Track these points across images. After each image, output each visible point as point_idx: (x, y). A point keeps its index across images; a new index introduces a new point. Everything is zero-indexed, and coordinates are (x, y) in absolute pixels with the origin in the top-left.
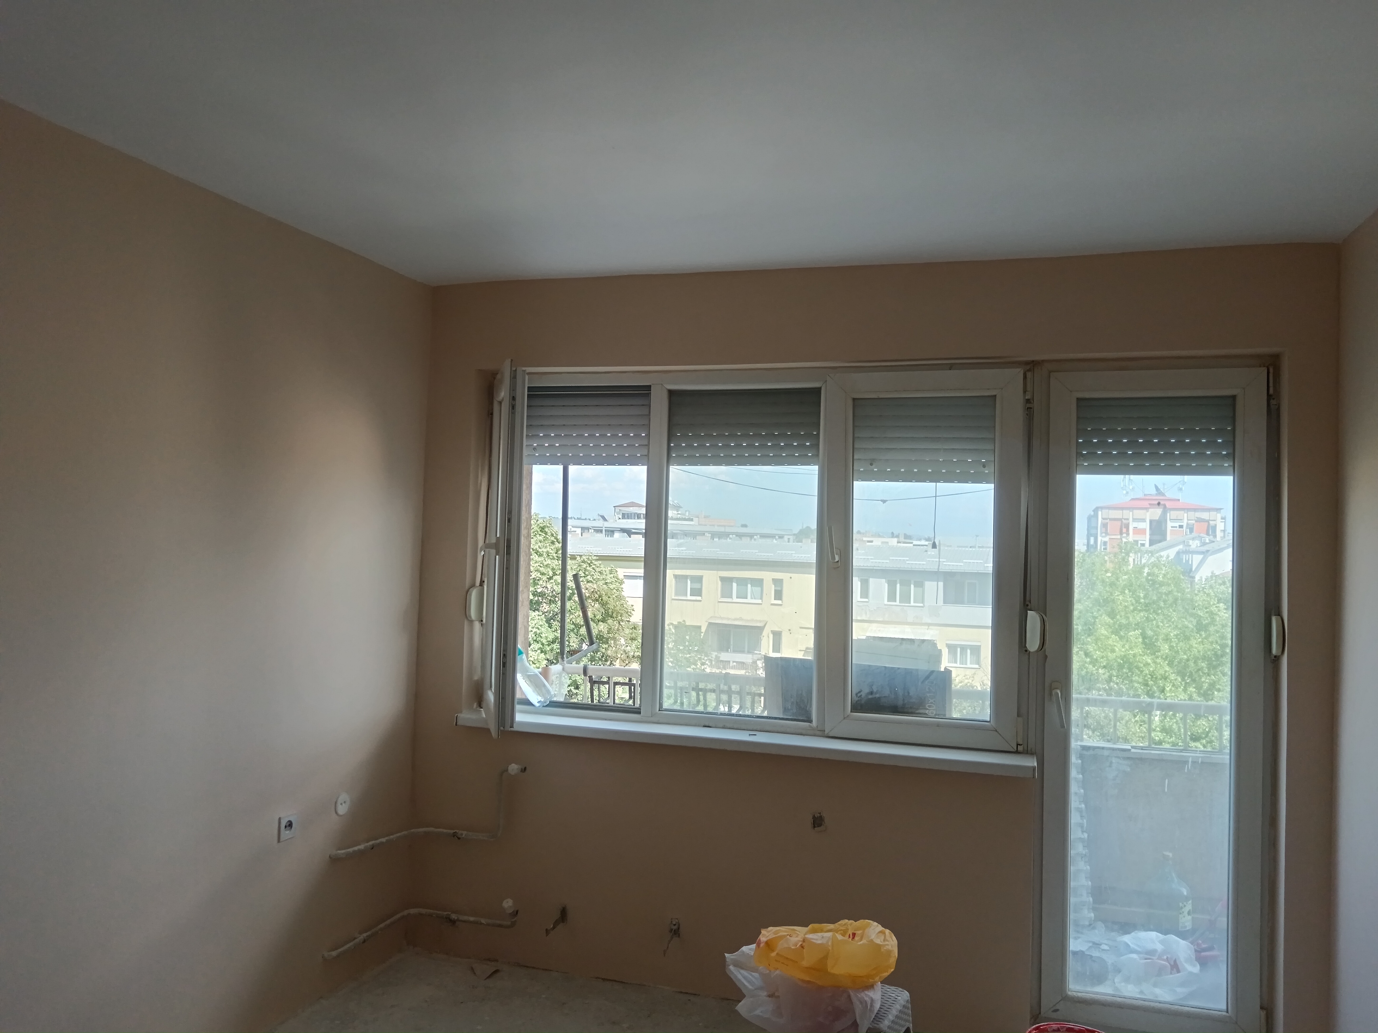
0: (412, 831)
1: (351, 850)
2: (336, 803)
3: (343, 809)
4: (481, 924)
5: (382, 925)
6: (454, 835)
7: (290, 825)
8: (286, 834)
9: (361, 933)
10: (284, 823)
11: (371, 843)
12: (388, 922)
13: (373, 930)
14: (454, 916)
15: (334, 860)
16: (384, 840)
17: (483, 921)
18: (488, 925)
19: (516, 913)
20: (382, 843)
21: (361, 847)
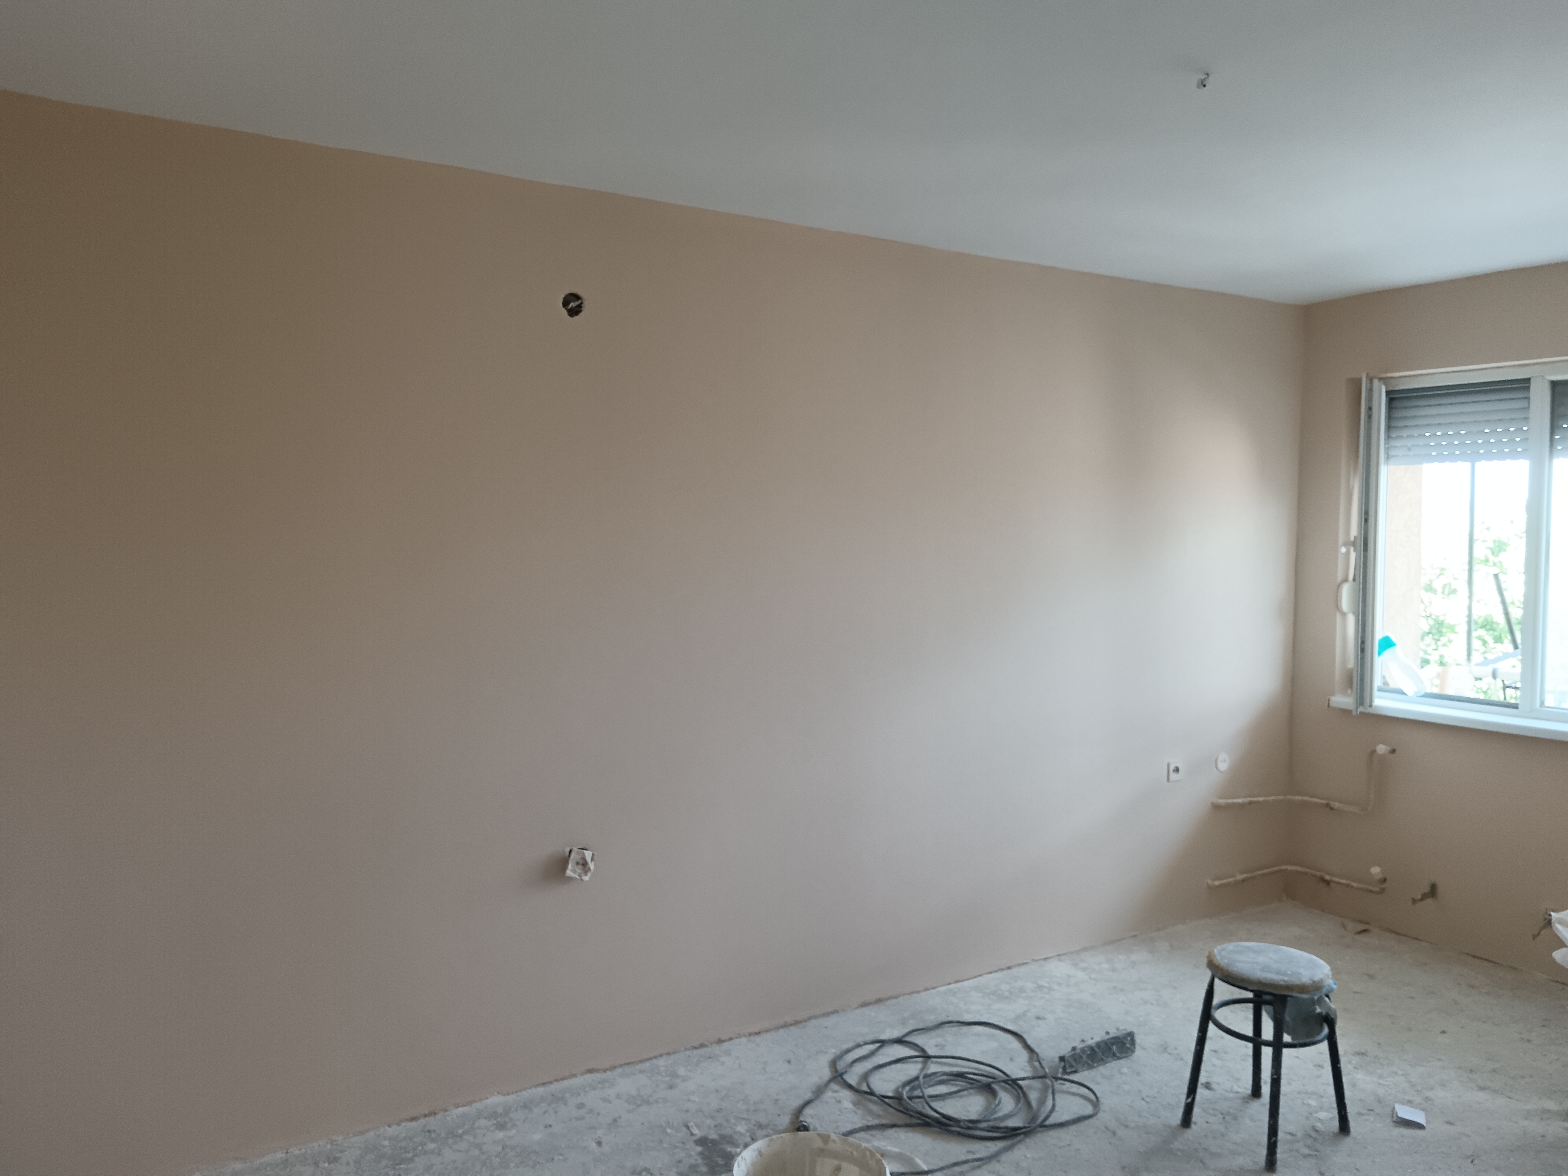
0: (1289, 797)
1: (1230, 801)
2: (1216, 761)
3: (1223, 766)
4: (1352, 887)
5: (1260, 872)
6: (1327, 805)
7: (1177, 770)
8: (1174, 776)
9: (1241, 873)
10: (1172, 768)
11: (1249, 799)
12: (1266, 871)
13: (1252, 874)
14: (1327, 877)
15: (1216, 807)
16: (1260, 799)
17: (1354, 884)
18: (1359, 889)
19: (1384, 880)
20: (1258, 802)
21: (1240, 801)
